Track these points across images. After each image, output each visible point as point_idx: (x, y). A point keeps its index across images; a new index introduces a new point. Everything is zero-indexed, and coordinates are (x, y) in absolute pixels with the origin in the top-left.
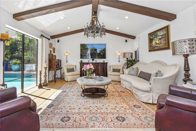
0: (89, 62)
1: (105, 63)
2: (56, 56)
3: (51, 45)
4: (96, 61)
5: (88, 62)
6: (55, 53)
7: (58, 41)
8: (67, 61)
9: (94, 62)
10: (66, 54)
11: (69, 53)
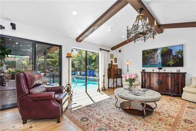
0: (154, 71)
1: (181, 73)
2: (117, 65)
3: (112, 56)
4: (165, 70)
5: (152, 71)
6: (116, 62)
7: (120, 51)
8: (128, 71)
9: (162, 71)
10: (127, 63)
11: (130, 62)
